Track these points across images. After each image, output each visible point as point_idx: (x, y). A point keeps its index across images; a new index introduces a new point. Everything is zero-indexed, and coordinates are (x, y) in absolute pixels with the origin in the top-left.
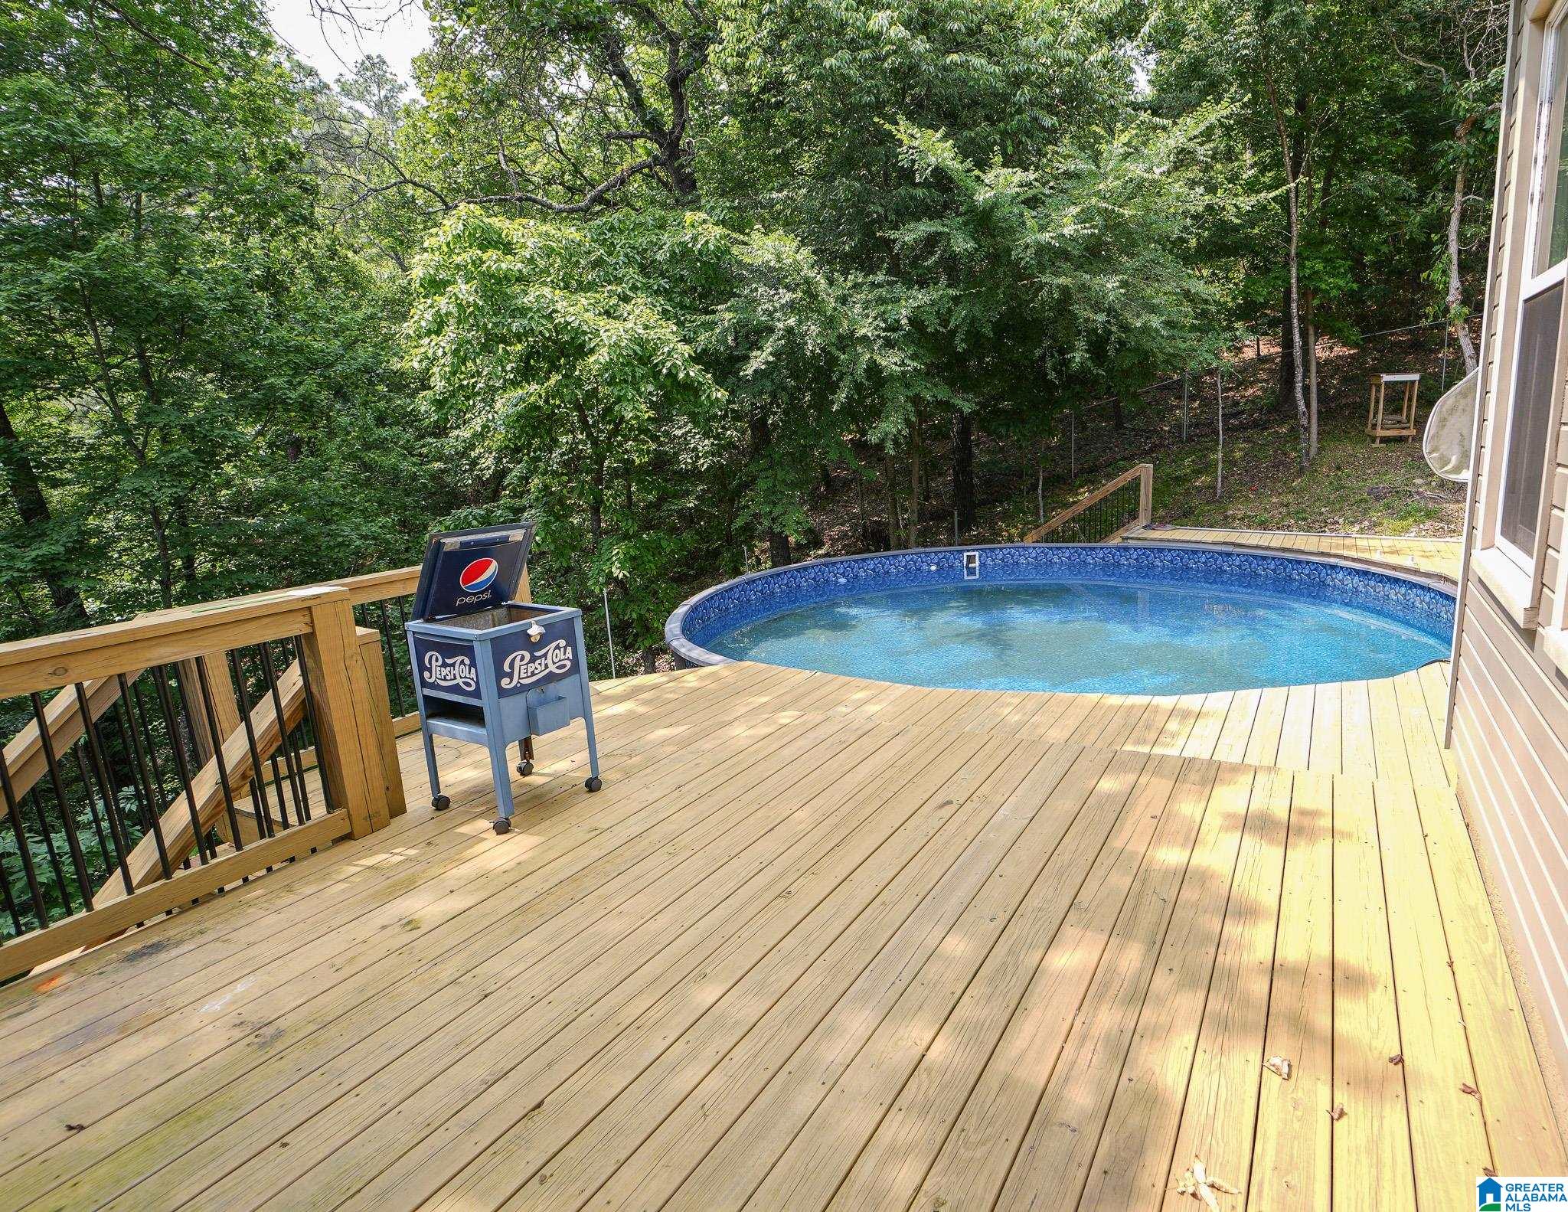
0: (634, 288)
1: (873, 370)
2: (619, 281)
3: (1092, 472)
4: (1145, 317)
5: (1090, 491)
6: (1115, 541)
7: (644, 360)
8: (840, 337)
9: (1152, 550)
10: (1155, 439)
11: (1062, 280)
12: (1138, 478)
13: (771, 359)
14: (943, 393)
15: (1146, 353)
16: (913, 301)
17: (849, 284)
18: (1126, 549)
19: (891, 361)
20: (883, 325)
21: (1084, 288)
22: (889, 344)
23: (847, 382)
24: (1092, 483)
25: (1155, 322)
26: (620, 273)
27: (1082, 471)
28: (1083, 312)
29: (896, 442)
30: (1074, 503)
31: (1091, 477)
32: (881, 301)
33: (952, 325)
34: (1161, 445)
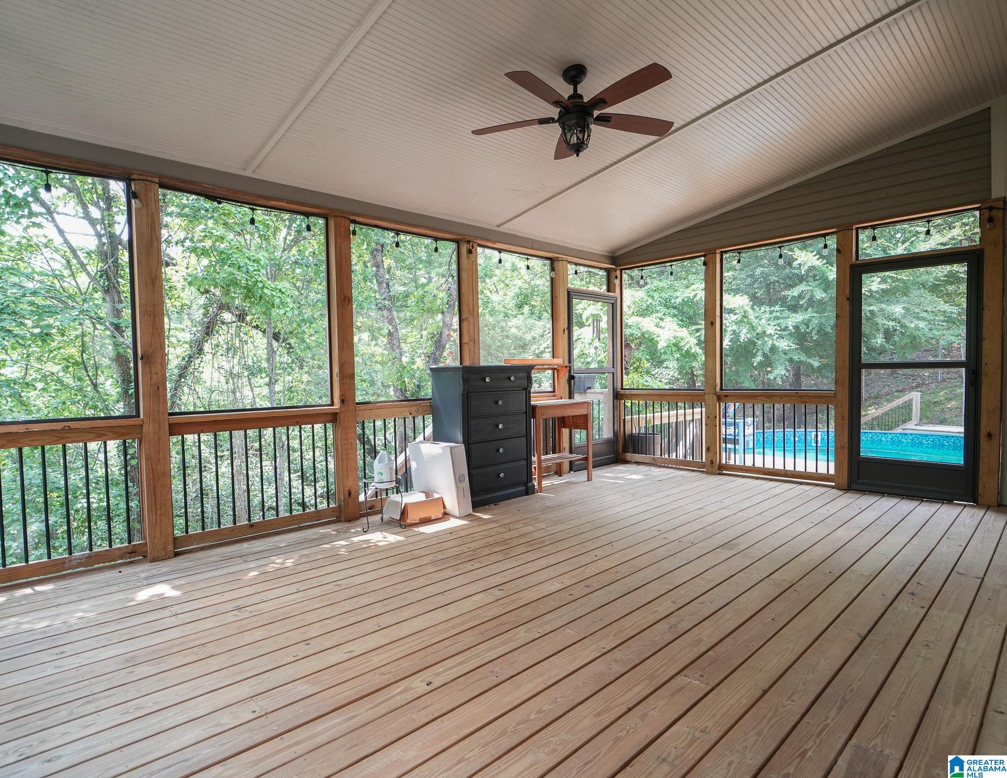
0: (664, 314)
1: (773, 349)
2: (657, 312)
3: (876, 398)
4: (916, 322)
5: (876, 409)
6: (899, 430)
7: (676, 345)
8: (758, 334)
9: (921, 435)
10: (919, 380)
11: (871, 308)
12: (911, 400)
13: (730, 343)
14: (803, 358)
15: (915, 337)
16: (795, 319)
17: (762, 311)
18: (906, 434)
19: (783, 344)
20: (779, 329)
21: (881, 310)
22: (781, 337)
23: (760, 352)
24: (877, 404)
25: (922, 324)
26: (658, 308)
27: (870, 398)
28: (880, 321)
29: (782, 378)
30: (866, 415)
31: (876, 401)
32: (778, 318)
33: (811, 328)
34: (923, 384)
